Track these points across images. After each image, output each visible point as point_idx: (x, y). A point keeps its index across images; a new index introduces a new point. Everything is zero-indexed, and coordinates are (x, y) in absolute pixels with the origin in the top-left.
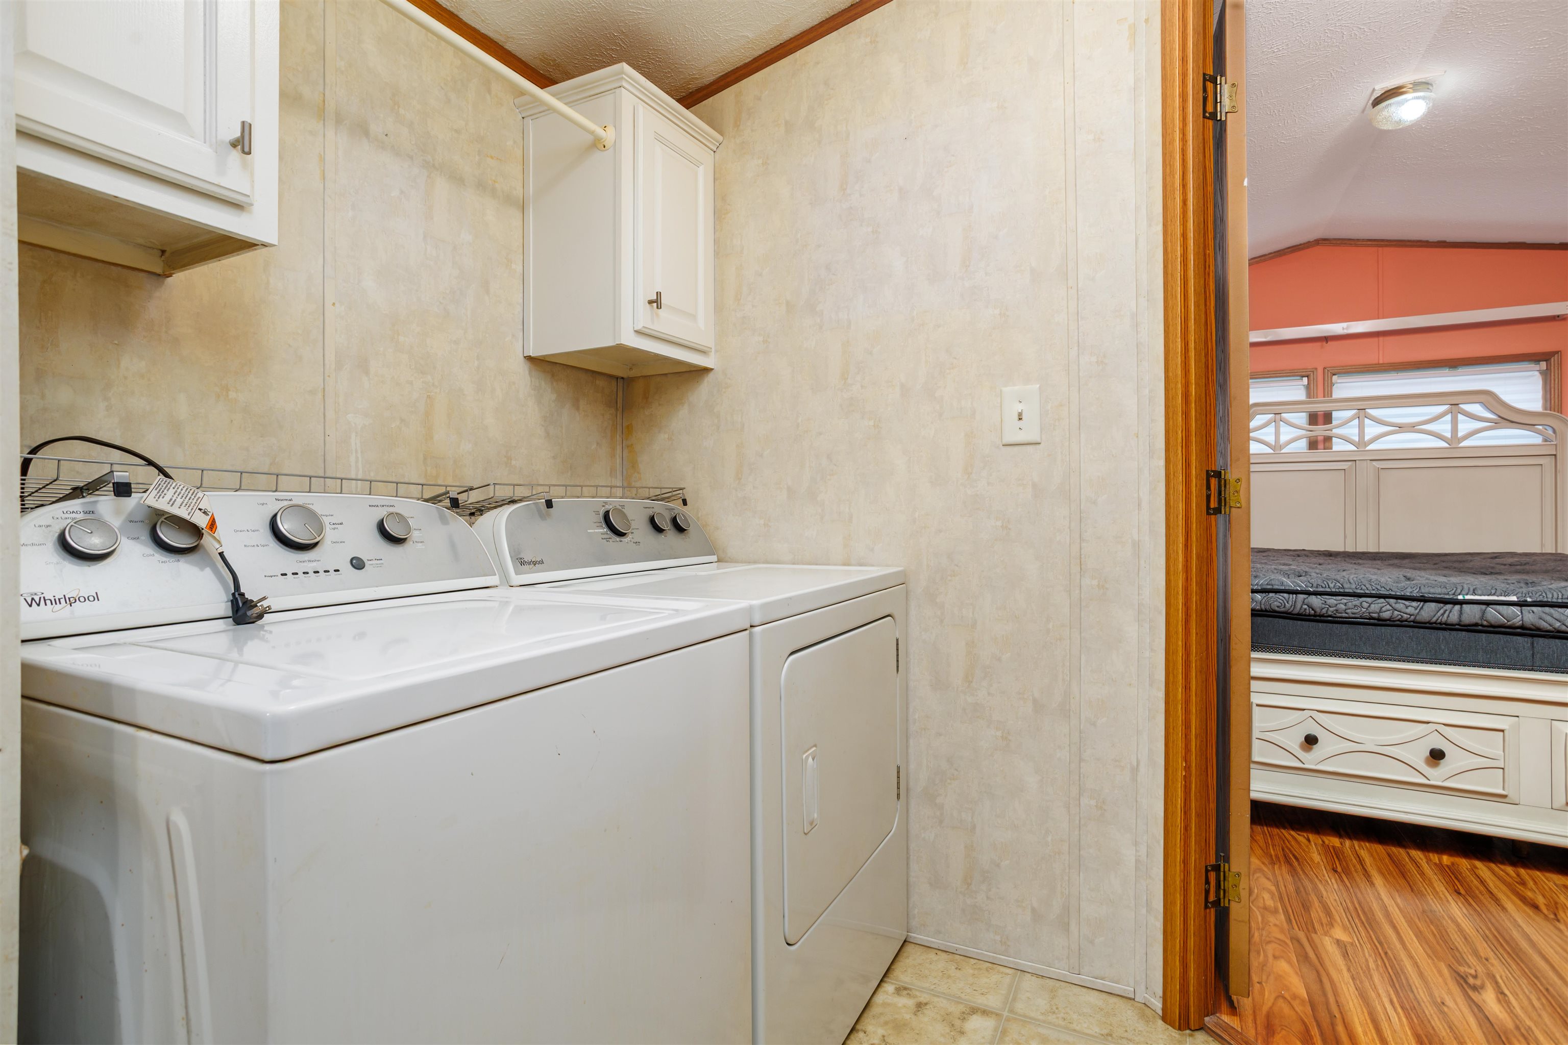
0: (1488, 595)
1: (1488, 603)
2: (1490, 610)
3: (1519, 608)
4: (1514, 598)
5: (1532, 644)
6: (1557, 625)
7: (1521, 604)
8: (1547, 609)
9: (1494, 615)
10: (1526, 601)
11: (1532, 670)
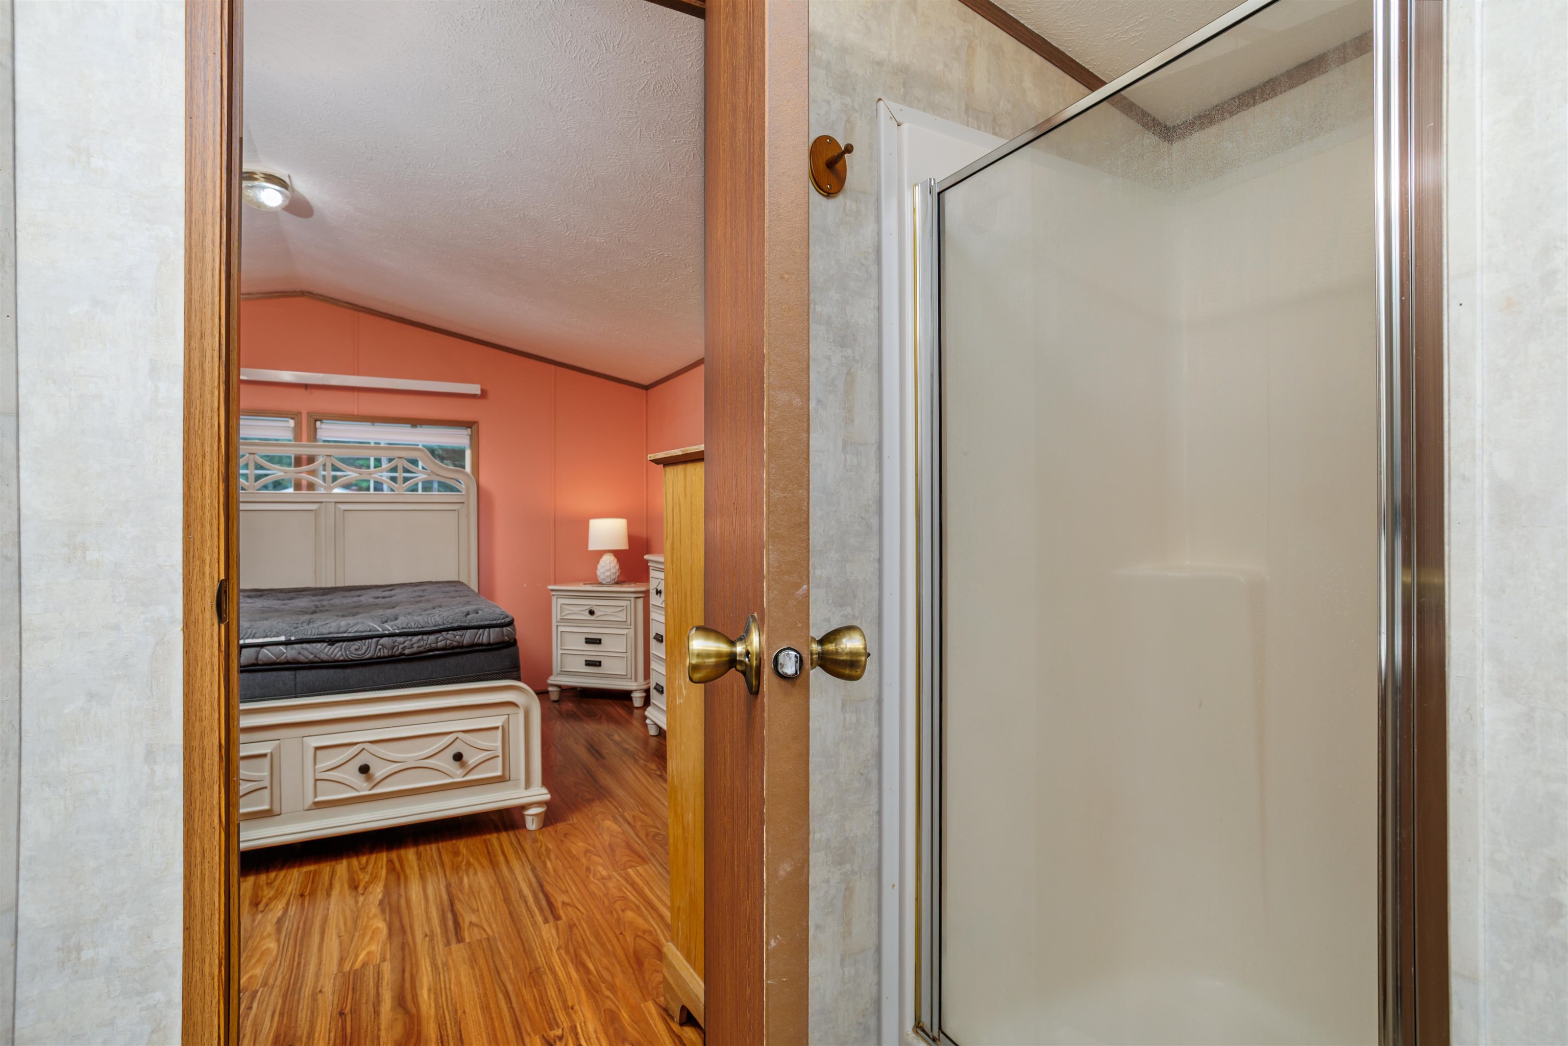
0: (264, 638)
1: (262, 645)
2: (264, 651)
3: (285, 646)
4: (282, 638)
5: (295, 675)
6: (311, 657)
7: (287, 643)
8: (305, 645)
9: (267, 654)
10: (290, 640)
11: (296, 697)
